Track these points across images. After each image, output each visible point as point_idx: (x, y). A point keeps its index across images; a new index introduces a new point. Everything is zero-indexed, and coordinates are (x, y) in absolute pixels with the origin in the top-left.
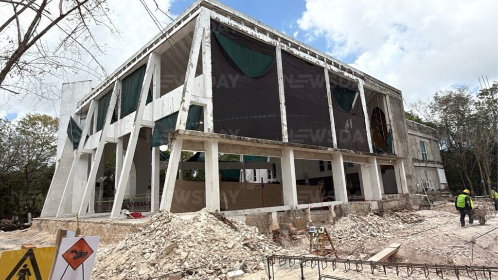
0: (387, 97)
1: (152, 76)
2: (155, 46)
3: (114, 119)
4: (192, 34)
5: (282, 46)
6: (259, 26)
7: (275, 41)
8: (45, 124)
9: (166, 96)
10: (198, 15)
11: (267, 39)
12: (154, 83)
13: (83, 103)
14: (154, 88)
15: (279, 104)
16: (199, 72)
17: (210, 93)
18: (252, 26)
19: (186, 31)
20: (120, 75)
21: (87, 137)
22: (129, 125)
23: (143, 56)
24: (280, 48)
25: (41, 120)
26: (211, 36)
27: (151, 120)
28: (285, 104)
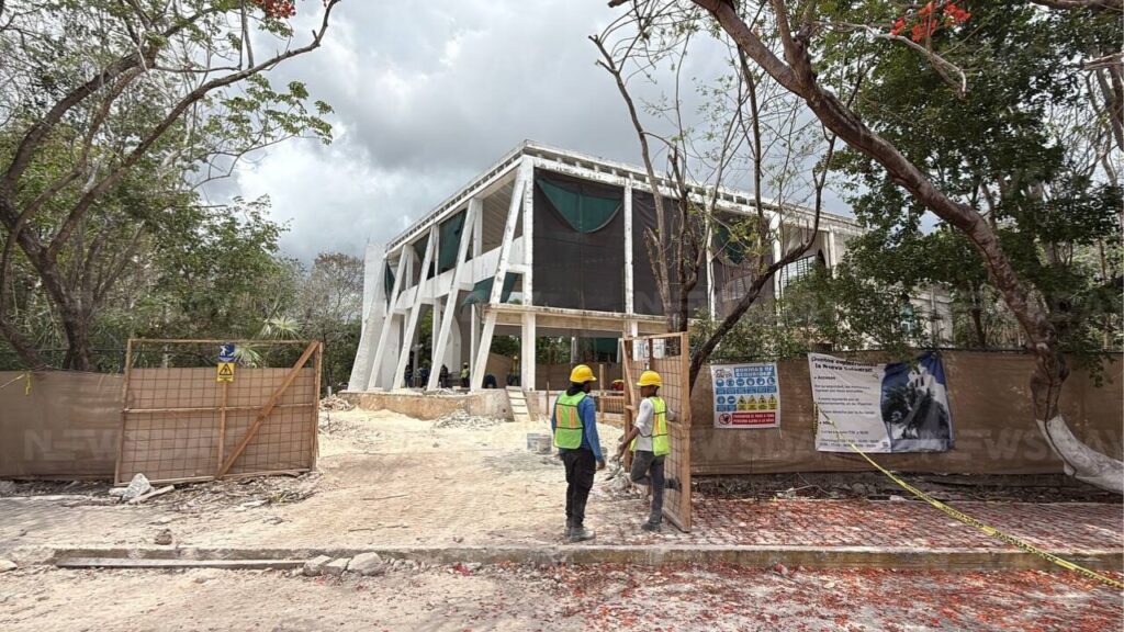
0: (832, 235)
1: (473, 226)
2: (476, 191)
3: (431, 275)
4: (513, 183)
5: (634, 185)
6: (601, 163)
7: (623, 179)
8: (341, 265)
9: (488, 254)
10: (519, 165)
11: (610, 179)
12: (475, 236)
13: (393, 246)
14: (475, 242)
15: (623, 263)
16: (519, 232)
17: (529, 258)
18: (589, 166)
19: (507, 180)
20: (437, 219)
21: (400, 292)
22: (446, 286)
23: (463, 200)
24: (630, 187)
25: (336, 260)
26: (534, 190)
27: (470, 282)
28: (633, 263)
